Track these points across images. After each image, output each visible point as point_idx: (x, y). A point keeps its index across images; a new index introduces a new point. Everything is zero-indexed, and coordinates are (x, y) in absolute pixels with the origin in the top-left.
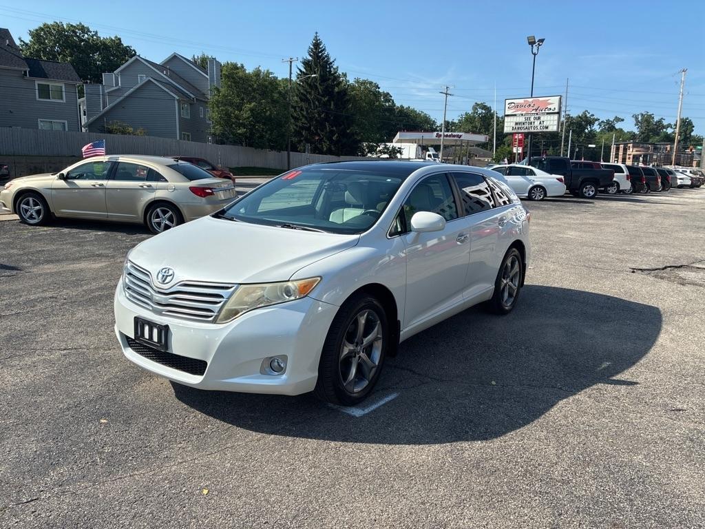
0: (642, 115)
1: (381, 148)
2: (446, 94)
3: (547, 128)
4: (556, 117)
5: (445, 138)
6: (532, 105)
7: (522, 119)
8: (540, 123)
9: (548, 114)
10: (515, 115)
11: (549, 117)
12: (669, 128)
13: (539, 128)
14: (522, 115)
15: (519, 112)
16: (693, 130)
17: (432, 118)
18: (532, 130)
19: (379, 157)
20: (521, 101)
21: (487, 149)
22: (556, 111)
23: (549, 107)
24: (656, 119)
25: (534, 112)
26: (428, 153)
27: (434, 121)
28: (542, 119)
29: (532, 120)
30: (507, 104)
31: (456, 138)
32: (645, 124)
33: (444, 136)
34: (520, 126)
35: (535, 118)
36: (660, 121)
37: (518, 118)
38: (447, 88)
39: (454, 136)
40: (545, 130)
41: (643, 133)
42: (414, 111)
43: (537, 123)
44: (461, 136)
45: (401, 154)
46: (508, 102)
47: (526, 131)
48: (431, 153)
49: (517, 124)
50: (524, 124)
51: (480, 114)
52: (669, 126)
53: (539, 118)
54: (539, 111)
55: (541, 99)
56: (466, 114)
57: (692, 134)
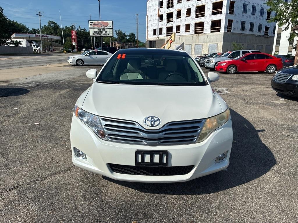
0: (118, 31)
1: (9, 41)
2: (40, 15)
3: (108, 34)
4: (112, 30)
5: (42, 37)
6: (101, 24)
7: (97, 30)
8: (105, 32)
9: (108, 28)
10: (94, 28)
11: (109, 30)
12: (128, 37)
13: (105, 34)
14: (97, 28)
15: (96, 27)
16: (135, 38)
17: (27, 27)
18: (102, 35)
19: (9, 46)
20: (96, 22)
21: (58, 43)
22: (111, 27)
23: (108, 25)
24: (123, 33)
25: (102, 27)
26: (32, 44)
27: (28, 28)
28: (106, 30)
29: (102, 30)
30: (89, 23)
31: (46, 37)
32: (120, 34)
33: (42, 36)
34: (97, 33)
35: (103, 30)
36: (125, 34)
37: (95, 29)
38: (40, 12)
39: (45, 36)
40: (108, 35)
41: (119, 38)
42: (16, 23)
43: (104, 32)
44: (48, 36)
45: (21, 44)
46: (90, 22)
47: (100, 35)
48: (34, 44)
49: (95, 32)
50: (98, 32)
51: (52, 26)
52: (128, 35)
53: (105, 30)
54: (105, 27)
55: (104, 22)
56: (45, 26)
57: (135, 39)
